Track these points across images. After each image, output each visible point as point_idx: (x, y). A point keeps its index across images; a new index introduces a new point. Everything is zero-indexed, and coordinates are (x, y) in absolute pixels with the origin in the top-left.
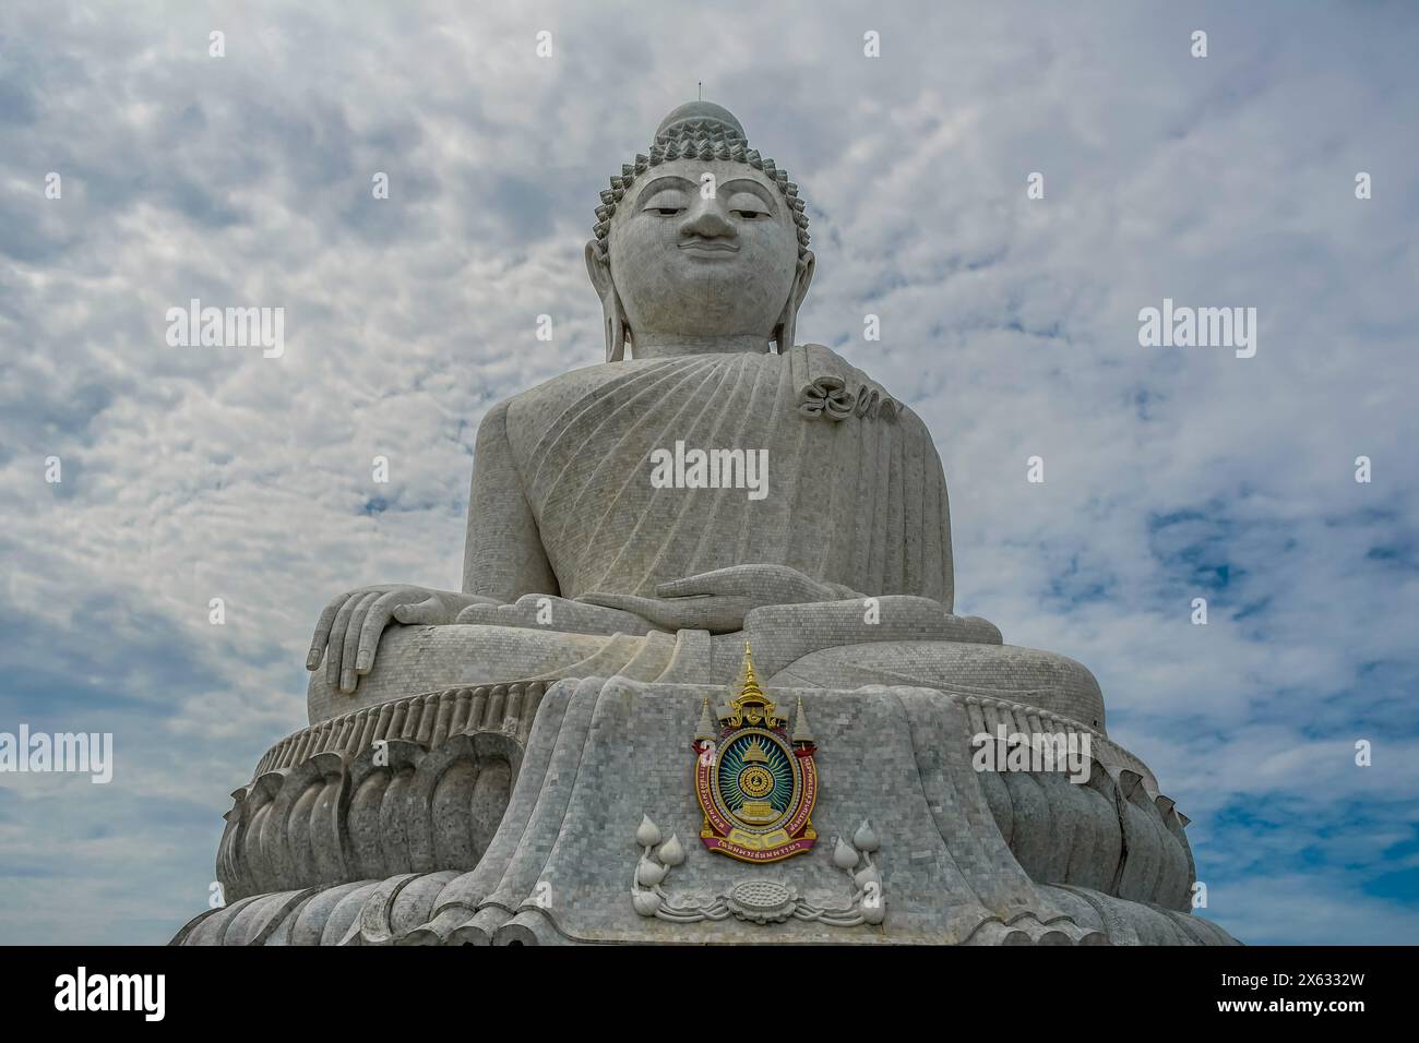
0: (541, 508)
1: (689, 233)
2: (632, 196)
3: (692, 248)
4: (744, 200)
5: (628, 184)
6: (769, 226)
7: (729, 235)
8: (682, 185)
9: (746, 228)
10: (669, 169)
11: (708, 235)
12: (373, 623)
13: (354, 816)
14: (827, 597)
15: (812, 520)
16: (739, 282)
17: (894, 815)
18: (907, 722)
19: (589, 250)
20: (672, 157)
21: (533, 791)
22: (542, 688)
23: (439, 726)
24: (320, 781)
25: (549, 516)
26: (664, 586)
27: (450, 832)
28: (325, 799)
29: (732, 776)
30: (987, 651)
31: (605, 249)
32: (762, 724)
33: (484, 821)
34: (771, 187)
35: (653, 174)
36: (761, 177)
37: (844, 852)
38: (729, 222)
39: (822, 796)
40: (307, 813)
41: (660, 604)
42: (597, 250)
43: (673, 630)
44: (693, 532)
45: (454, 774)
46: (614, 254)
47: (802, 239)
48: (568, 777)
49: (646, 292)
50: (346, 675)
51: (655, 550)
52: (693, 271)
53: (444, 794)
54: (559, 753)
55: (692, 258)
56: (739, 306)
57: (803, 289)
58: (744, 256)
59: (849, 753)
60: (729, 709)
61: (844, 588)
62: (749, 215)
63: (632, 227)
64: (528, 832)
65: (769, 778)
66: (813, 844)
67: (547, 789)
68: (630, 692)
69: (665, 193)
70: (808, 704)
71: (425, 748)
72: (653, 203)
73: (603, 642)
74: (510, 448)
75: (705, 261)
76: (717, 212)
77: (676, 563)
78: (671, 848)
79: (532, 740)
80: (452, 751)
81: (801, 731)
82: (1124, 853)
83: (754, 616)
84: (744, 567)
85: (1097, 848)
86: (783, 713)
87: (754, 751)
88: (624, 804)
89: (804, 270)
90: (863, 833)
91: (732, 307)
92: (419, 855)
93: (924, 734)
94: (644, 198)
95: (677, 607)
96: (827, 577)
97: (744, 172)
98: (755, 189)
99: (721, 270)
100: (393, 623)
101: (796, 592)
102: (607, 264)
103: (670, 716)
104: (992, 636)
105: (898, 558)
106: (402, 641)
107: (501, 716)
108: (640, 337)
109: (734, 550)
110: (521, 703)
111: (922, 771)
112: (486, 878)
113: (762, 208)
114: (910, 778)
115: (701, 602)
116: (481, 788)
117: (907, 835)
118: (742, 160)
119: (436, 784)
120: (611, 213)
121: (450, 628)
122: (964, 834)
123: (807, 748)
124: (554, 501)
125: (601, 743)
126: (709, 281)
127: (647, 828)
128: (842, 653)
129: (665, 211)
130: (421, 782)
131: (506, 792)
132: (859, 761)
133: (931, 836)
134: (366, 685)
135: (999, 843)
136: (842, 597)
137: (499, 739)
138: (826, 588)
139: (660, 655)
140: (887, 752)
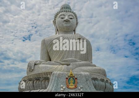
0: (49, 51)
1: (65, 21)
2: (58, 16)
3: (65, 22)
4: (71, 17)
5: (58, 14)
6: (73, 19)
7: (69, 21)
8: (64, 15)
9: (71, 20)
10: (62, 13)
11: (67, 21)
12: (33, 64)
13: (34, 84)
14: (79, 62)
15: (77, 53)
16: (70, 26)
17: (84, 85)
18: (85, 76)
19: (53, 21)
20: (63, 12)
21: (51, 82)
22: (52, 73)
23: (42, 76)
24: (30, 80)
25: (50, 52)
26: (62, 60)
27: (43, 86)
28: (31, 82)
29: (69, 81)
30: (95, 68)
31: (55, 21)
32: (72, 76)
33: (47, 85)
34: (73, 15)
35: (61, 14)
36: (73, 14)
37: (79, 88)
38: (69, 20)
39: (77, 83)
40: (29, 84)
41: (62, 62)
42: (54, 21)
43: (63, 65)
44: (65, 54)
45: (44, 80)
46: (56, 22)
47: (77, 21)
48: (55, 81)
49: (60, 27)
50: (31, 70)
51: (61, 56)
52: (65, 25)
53: (43, 82)
54: (54, 79)
55: (65, 24)
56: (70, 29)
57: (77, 26)
58: (70, 23)
59: (80, 79)
60: (69, 75)
61: (80, 61)
62: (71, 19)
63: (58, 19)
64: (51, 86)
65: (73, 81)
66: (77, 87)
67: (53, 82)
68: (60, 73)
69: (62, 16)
70: (76, 74)
71: (41, 78)
72: (61, 17)
73: (56, 66)
74: (45, 44)
75: (66, 24)
76: (68, 19)
77: (63, 58)
78: (64, 87)
79: (51, 78)
80: (43, 78)
81: (76, 77)
82: (106, 88)
83: (71, 64)
84: (70, 59)
85: (103, 87)
86: (74, 75)
87: (71, 79)
88: (60, 84)
89: (77, 24)
90: (81, 86)
91: (69, 29)
92: (41, 88)
93: (87, 77)
94: (60, 16)
95: (63, 63)
96: (79, 59)
97: (71, 13)
98: (72, 16)
99: (68, 25)
100: (35, 64)
101: (75, 61)
102: (55, 23)
103: (64, 75)
104: (95, 66)
105: (86, 56)
106: (36, 66)
107: (48, 75)
108: (59, 31)
109: (69, 56)
110: (50, 74)
111: (87, 81)
112: (48, 90)
113: (73, 18)
114: (86, 81)
115: (66, 62)
116: (46, 82)
117: (85, 86)
118: (70, 12)
119: (42, 81)
120: (56, 17)
121: (41, 65)
122: (90, 86)
123: (76, 79)
124: (50, 50)
125: (57, 78)
126: (67, 26)
127: (62, 86)
128: (80, 68)
129: (62, 18)
130: (41, 81)
131: (49, 82)
132: (81, 80)
133: (87, 86)
134: (33, 71)
135: (93, 87)
136: (80, 62)
137: (48, 77)
138: (79, 60)
139: (62, 67)
140: (83, 79)
